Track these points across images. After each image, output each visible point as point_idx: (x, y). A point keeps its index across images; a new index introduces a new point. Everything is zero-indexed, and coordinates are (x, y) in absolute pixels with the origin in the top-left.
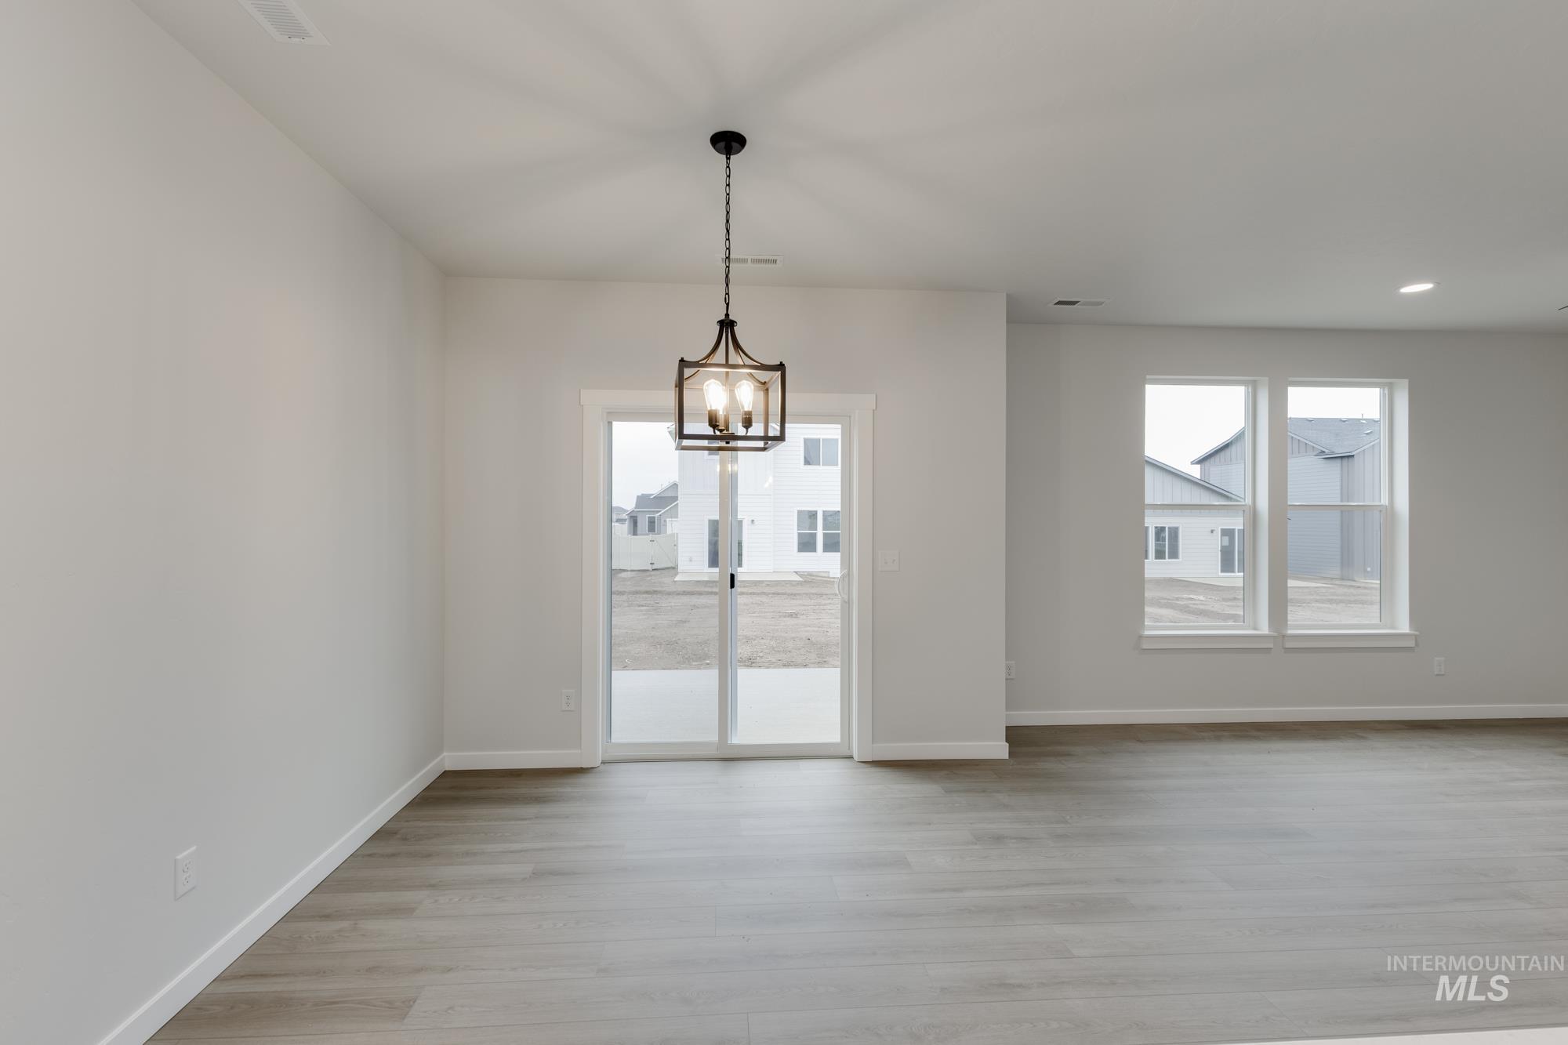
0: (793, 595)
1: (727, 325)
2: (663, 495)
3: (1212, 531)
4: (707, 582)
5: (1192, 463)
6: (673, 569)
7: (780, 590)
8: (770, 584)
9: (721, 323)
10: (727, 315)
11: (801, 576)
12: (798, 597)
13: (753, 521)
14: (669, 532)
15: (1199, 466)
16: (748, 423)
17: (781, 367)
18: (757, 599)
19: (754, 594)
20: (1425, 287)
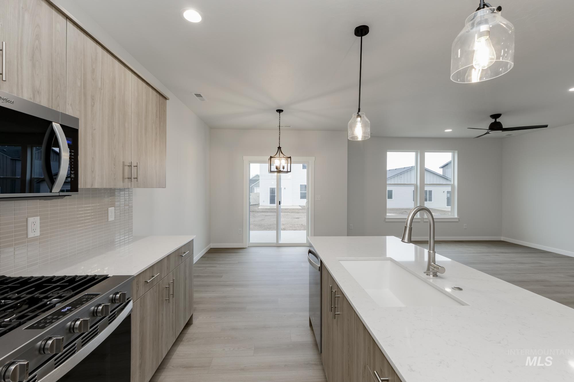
0: (298, 212)
1: (279, 148)
2: (253, 179)
3: (444, 192)
4: (269, 209)
5: (440, 168)
6: (258, 205)
7: (293, 211)
8: (290, 209)
9: (278, 148)
10: (279, 146)
11: (301, 207)
12: (299, 213)
13: (285, 188)
14: (255, 192)
15: (442, 169)
16: (284, 168)
17: (290, 157)
18: (286, 213)
19: (285, 212)
20: (450, 130)
